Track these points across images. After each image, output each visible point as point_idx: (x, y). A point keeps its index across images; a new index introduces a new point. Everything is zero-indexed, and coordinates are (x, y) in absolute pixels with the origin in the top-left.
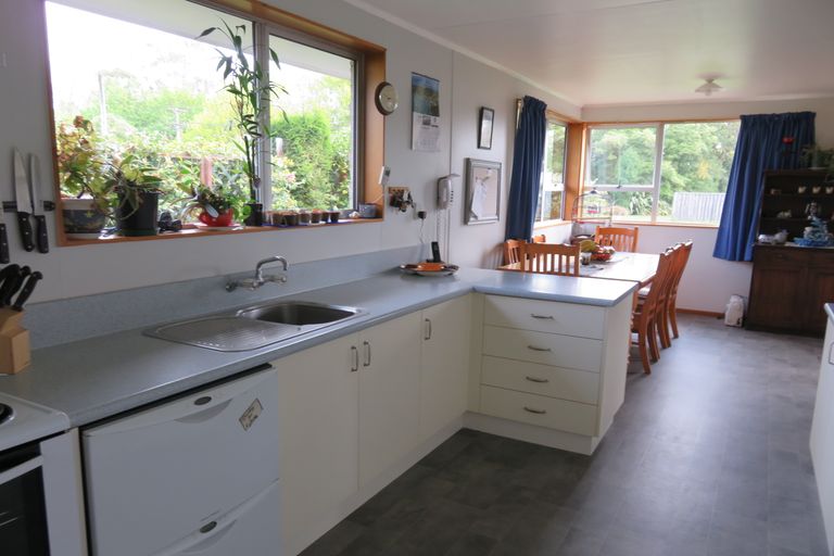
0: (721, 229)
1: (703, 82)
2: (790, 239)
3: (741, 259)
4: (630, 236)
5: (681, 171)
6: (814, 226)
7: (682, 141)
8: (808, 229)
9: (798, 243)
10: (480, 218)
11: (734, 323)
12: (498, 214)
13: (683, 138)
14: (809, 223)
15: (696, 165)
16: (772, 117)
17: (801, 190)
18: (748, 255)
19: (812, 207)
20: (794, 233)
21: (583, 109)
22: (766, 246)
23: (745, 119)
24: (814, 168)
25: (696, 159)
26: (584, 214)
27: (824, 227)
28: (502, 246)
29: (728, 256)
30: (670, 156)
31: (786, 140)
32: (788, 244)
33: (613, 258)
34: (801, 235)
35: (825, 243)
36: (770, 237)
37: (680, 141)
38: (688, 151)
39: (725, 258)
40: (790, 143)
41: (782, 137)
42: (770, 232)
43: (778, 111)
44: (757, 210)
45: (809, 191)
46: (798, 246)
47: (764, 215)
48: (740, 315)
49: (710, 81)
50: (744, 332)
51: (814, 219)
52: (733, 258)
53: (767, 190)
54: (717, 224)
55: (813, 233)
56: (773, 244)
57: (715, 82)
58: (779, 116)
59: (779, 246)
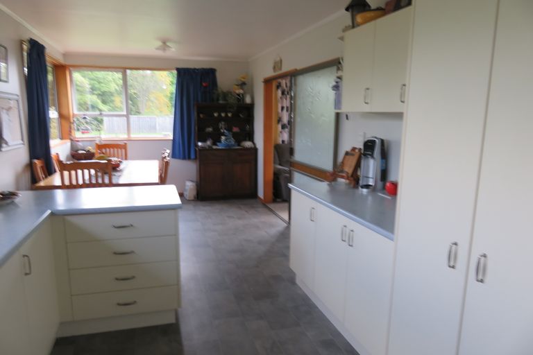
0: (174, 140)
1: (159, 44)
2: (214, 144)
3: (189, 158)
4: (121, 149)
5: (104, 102)
6: (225, 136)
7: (102, 83)
8: (223, 138)
9: (220, 146)
10: (10, 144)
11: (192, 198)
12: (22, 140)
13: (102, 81)
14: (223, 134)
15: (113, 98)
16: (194, 70)
17: (216, 115)
18: (193, 156)
19: (222, 125)
20: (216, 140)
21: (65, 55)
22: (203, 149)
23: (178, 70)
24: (221, 102)
25: (112, 94)
26: (78, 135)
27: (231, 136)
28: (31, 166)
29: (182, 157)
30: (95, 92)
31: (204, 84)
32: (214, 147)
33: (122, 166)
34: (220, 142)
35: (234, 146)
36: (205, 144)
37: (99, 83)
38: (106, 89)
39: (179, 158)
40: (206, 87)
41: (201, 82)
42: (204, 141)
43: (197, 67)
44: (194, 128)
45: (220, 115)
46: (220, 148)
47: (199, 130)
48: (194, 193)
49: (164, 43)
50: (199, 203)
51: (225, 131)
52: (184, 158)
53: (198, 116)
54: (171, 137)
55: (226, 140)
56: (207, 148)
57: (168, 44)
58: (198, 70)
59: (210, 148)
